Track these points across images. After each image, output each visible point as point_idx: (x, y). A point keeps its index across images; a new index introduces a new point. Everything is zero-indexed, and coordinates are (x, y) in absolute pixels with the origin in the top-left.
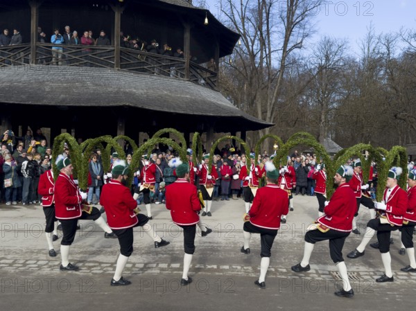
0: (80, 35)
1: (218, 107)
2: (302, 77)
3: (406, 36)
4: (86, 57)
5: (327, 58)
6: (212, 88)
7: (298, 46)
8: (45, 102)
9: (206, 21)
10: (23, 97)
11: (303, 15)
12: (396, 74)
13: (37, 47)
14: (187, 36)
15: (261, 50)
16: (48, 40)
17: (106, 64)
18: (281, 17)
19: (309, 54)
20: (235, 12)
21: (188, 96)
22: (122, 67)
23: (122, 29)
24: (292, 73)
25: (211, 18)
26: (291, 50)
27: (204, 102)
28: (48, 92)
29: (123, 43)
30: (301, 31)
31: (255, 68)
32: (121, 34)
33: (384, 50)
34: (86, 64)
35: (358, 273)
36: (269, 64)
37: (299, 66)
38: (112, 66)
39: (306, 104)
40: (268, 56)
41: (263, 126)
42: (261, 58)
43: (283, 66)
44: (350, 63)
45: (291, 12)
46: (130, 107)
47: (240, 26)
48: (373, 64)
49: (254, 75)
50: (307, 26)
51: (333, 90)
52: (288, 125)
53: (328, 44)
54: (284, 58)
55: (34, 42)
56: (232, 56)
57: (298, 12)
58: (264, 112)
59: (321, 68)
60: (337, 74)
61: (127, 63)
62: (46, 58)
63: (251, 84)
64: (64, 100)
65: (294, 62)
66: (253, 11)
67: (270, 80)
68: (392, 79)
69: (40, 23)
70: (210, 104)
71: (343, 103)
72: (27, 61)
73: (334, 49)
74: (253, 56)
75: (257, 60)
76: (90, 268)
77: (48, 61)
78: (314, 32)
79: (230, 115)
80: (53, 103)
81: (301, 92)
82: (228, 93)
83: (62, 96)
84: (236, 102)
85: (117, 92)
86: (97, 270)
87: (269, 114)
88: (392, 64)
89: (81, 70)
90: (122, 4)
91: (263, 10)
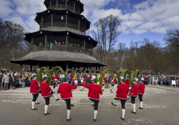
1: (93, 61)
2: (114, 52)
3: (141, 42)
5: (121, 48)
6: (91, 56)
7: (113, 45)
8: (48, 60)
9: (89, 39)
10: (43, 59)
11: (114, 37)
12: (139, 52)
13: (46, 46)
14: (84, 42)
15: (104, 46)
18: (109, 38)
19: (116, 47)
20: (97, 36)
21: (85, 58)
23: (68, 41)
24: (112, 51)
25: (91, 38)
26: (111, 46)
27: (89, 59)
28: (49, 58)
30: (114, 41)
31: (102, 50)
32: (68, 42)
33: (135, 46)
34: (59, 50)
35: (130, 105)
36: (106, 49)
37: (114, 50)
38: (65, 50)
39: (115, 60)
40: (106, 47)
41: (104, 66)
42: (104, 48)
43: (109, 50)
44: (127, 49)
45: (111, 36)
46: (70, 61)
47: (98, 40)
48: (133, 49)
49: (102, 52)
50: (115, 40)
51: (122, 56)
52: (111, 65)
53: (121, 44)
54: (109, 48)
55: (46, 45)
56: (96, 47)
57: (113, 36)
58: (105, 62)
59: (119, 50)
60: (123, 52)
61: (70, 50)
62: (49, 49)
63: (101, 54)
64: (53, 59)
65: (112, 49)
66: (101, 36)
67: (106, 53)
68: (137, 53)
69: (48, 40)
70: (91, 60)
71: (125, 59)
72: (44, 50)
73: (122, 45)
74: (101, 47)
75: (103, 48)
76: (59, 103)
77: (49, 50)
78: (117, 41)
79: (96, 63)
80: (50, 60)
81: (114, 56)
82: (95, 57)
83: (53, 58)
84: (97, 59)
85: (66, 57)
86: (61, 104)
87: (106, 62)
88: (137, 49)
89: (57, 52)
90: (68, 35)
91: (104, 36)
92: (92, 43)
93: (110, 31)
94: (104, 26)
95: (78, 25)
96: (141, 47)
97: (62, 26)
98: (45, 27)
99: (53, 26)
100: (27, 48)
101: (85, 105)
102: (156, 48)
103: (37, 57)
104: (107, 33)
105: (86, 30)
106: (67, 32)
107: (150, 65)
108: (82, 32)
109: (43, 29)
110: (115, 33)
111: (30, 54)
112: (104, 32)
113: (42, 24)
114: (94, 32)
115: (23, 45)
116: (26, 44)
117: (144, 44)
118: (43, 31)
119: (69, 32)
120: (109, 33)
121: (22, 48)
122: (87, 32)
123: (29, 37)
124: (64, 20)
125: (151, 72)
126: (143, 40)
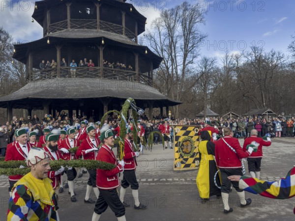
1: (154, 95)
2: (193, 77)
3: (246, 55)
5: (206, 68)
6: (150, 86)
7: (191, 62)
8: (66, 97)
9: (146, 52)
10: (55, 95)
11: (193, 47)
12: (242, 74)
13: (61, 69)
14: (137, 59)
15: (172, 65)
17: (96, 76)
18: (181, 48)
19: (196, 67)
20: (158, 47)
21: (139, 90)
22: (105, 77)
23: (104, 58)
24: (188, 76)
25: (149, 50)
26: (187, 65)
27: (147, 93)
28: (68, 92)
30: (192, 55)
31: (169, 75)
32: (104, 60)
33: (235, 62)
34: (86, 77)
36: (177, 72)
37: (190, 72)
38: (100, 77)
39: (195, 92)
40: (176, 68)
42: (172, 69)
43: (183, 73)
45: (186, 45)
46: (110, 97)
47: (161, 54)
49: (169, 79)
50: (195, 52)
51: (209, 84)
52: (188, 102)
53: (205, 60)
54: (184, 68)
57: (190, 45)
58: (176, 96)
59: (203, 73)
60: (211, 76)
61: (107, 75)
64: (76, 95)
65: (188, 71)
66: (167, 46)
67: (178, 80)
70: (150, 94)
71: (215, 89)
73: (209, 63)
74: (168, 68)
78: (199, 55)
79: (161, 99)
80: (70, 97)
81: (193, 86)
82: (156, 87)
83: (75, 93)
84: (160, 91)
85: (103, 90)
87: (178, 98)
88: (238, 69)
89: (83, 80)
90: (103, 45)
91: (172, 45)
92: (153, 60)
93: (184, 35)
94: (172, 25)
95: (121, 24)
96: (244, 65)
97: (89, 27)
98: (53, 31)
99: (71, 27)
100: (18, 75)
102: (276, 66)
103: (42, 92)
104: (178, 39)
105: (139, 34)
106: (100, 39)
107: (266, 98)
108: (131, 38)
109: (51, 34)
110: (194, 38)
112: (172, 37)
113: (49, 24)
114: (151, 37)
115: (9, 69)
116: (16, 68)
117: (251, 58)
119: (106, 39)
120: (183, 39)
121: (8, 76)
123: (23, 52)
124: (93, 15)
125: (269, 112)
126: (250, 51)
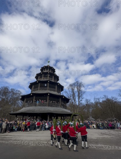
0: (42, 101)
1: (67, 112)
3: (102, 98)
4: (42, 105)
5: (87, 103)
6: (66, 109)
7: (81, 101)
8: (35, 112)
11: (81, 95)
12: (102, 105)
14: (60, 100)
16: (36, 102)
19: (84, 102)
20: (69, 95)
21: (61, 110)
22: (49, 106)
23: (49, 99)
24: (81, 106)
25: (64, 97)
27: (64, 111)
29: (49, 102)
33: (98, 101)
34: (42, 106)
36: (76, 104)
38: (47, 106)
39: (85, 111)
40: (76, 103)
41: (77, 115)
43: (79, 104)
44: (92, 103)
45: (79, 95)
46: (50, 113)
47: (70, 98)
48: (97, 103)
49: (74, 106)
50: (82, 97)
51: (90, 108)
53: (87, 100)
55: (34, 102)
56: (69, 103)
59: (86, 104)
60: (90, 105)
61: (49, 105)
62: (36, 105)
63: (73, 108)
65: (81, 103)
67: (77, 107)
68: (101, 106)
71: (93, 110)
72: (32, 106)
73: (88, 101)
74: (73, 103)
75: (74, 103)
76: (42, 144)
77: (36, 106)
81: (84, 109)
82: (69, 109)
84: (71, 111)
85: (48, 110)
86: (43, 145)
88: (100, 103)
89: (42, 107)
90: (49, 95)
91: (74, 95)
92: (66, 100)
93: (78, 91)
94: (73, 88)
95: (55, 89)
96: (103, 101)
97: (45, 90)
98: (34, 91)
99: (39, 90)
100: (22, 105)
101: (63, 146)
102: (115, 102)
103: (27, 111)
104: (76, 93)
105: (61, 91)
106: (48, 93)
107: (114, 114)
108: (58, 93)
109: (33, 92)
110: (81, 92)
111: (23, 109)
112: (74, 92)
113: (33, 89)
114: (66, 92)
115: (19, 103)
116: (21, 102)
117: (104, 99)
118: (32, 94)
119: (50, 93)
120: (77, 93)
121: (19, 105)
122: (61, 92)
123: (24, 98)
124: (47, 86)
125: (115, 119)
126: (103, 97)
